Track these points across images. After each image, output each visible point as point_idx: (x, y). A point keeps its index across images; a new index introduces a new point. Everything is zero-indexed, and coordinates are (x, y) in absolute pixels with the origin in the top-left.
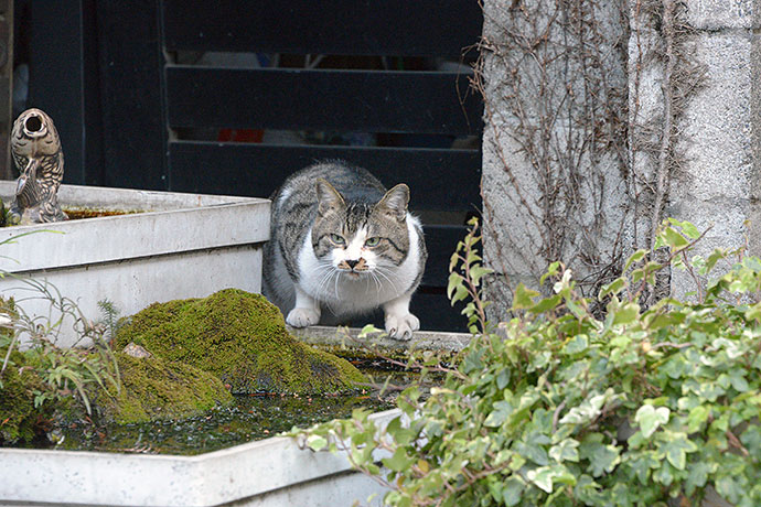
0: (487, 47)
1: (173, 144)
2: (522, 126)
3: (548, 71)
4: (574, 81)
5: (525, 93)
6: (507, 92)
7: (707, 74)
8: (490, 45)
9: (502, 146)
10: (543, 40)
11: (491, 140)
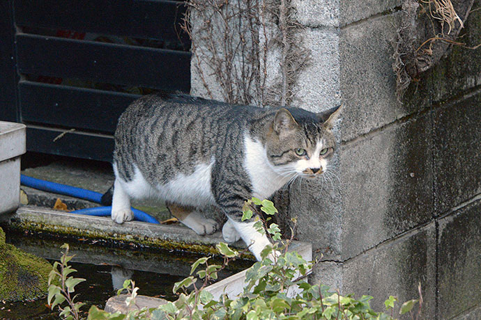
0: (191, 4)
1: (19, 36)
2: (213, 58)
3: (229, 23)
4: (245, 32)
5: (216, 36)
6: (204, 35)
7: (310, 56)
8: (193, 3)
9: (203, 70)
10: (225, 3)
11: (195, 65)
